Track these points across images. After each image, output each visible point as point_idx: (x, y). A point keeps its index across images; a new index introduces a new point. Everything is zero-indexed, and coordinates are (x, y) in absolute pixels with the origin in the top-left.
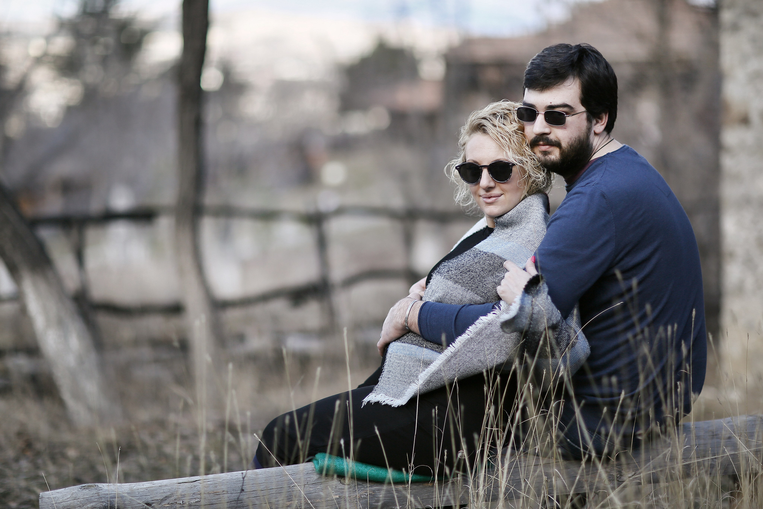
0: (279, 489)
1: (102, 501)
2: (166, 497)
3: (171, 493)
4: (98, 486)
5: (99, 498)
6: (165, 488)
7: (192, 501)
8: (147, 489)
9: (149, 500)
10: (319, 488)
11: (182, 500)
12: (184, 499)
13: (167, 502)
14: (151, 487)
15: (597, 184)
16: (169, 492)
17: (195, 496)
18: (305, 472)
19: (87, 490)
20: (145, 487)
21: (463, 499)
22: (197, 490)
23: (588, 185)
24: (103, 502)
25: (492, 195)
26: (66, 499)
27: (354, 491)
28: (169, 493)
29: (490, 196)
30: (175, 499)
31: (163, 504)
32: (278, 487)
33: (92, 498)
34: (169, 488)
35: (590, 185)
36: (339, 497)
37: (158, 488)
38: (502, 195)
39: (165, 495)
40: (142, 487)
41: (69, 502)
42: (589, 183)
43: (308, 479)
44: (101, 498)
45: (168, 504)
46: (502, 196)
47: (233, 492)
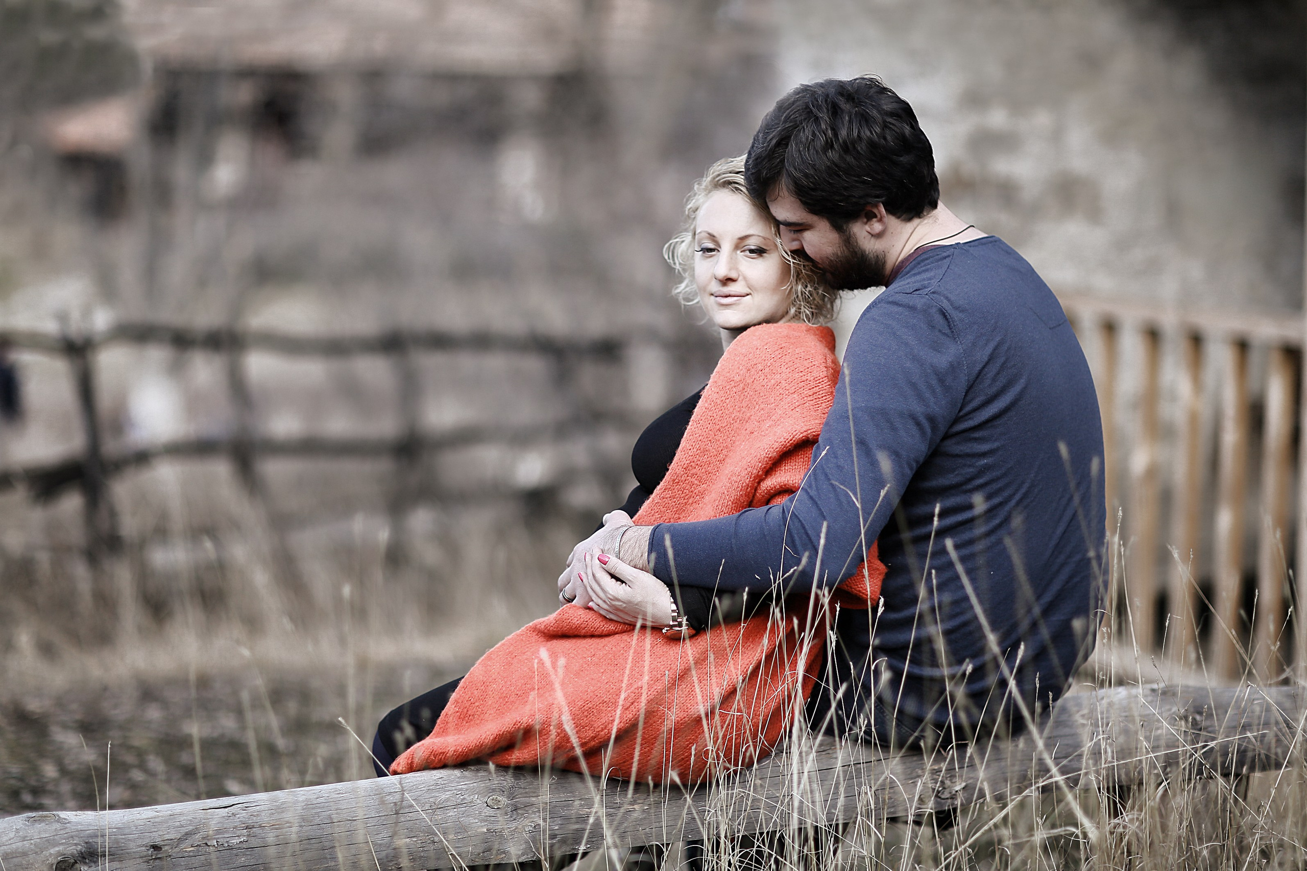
0: (383, 818)
1: (75, 843)
2: (187, 834)
3: (194, 827)
4: (58, 816)
5: (68, 838)
6: (183, 819)
7: (233, 841)
8: (149, 820)
9: (158, 841)
10: (452, 816)
11: (215, 839)
12: (218, 838)
13: (188, 842)
14: (155, 818)
15: (934, 293)
16: (190, 825)
17: (238, 833)
18: (424, 787)
19: (43, 824)
20: (144, 816)
21: (692, 832)
22: (240, 821)
23: (917, 292)
24: (76, 845)
25: (732, 293)
26: (7, 841)
27: (512, 819)
28: (191, 828)
29: (728, 293)
30: (203, 838)
31: (182, 846)
32: (380, 815)
33: (56, 837)
34: (190, 818)
35: (921, 293)
36: (487, 830)
37: (170, 819)
38: (748, 295)
39: (184, 830)
40: (138, 816)
41: (14, 846)
42: (919, 290)
43: (431, 800)
44: (72, 837)
45: (192, 847)
46: (748, 297)
47: (303, 824)
